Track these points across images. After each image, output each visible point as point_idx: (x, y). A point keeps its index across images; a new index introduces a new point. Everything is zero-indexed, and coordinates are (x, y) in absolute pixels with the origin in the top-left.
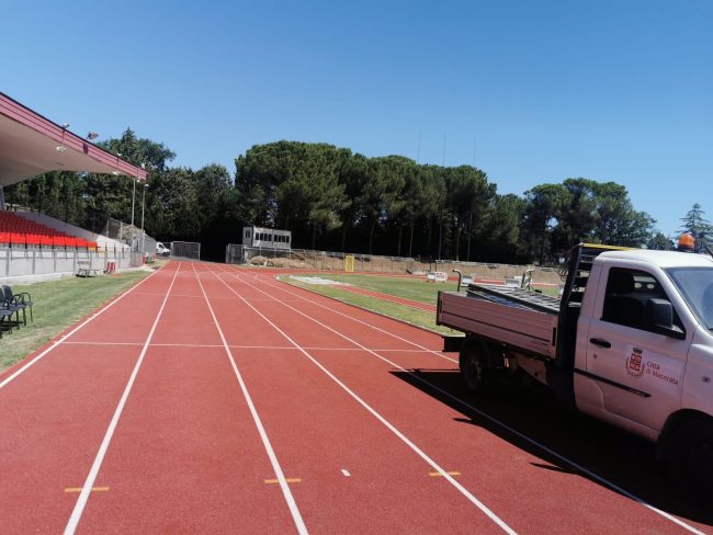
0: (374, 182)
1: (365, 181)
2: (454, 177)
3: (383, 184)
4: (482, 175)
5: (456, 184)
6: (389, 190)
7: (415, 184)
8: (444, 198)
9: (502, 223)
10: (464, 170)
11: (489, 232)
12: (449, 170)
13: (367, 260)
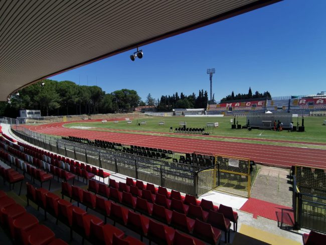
0: (70, 92)
1: (66, 92)
2: (93, 89)
3: (72, 93)
4: (101, 89)
5: (94, 92)
6: (74, 95)
7: (81, 92)
8: (90, 96)
9: (107, 102)
10: (95, 87)
11: (104, 105)
12: (90, 87)
13: (71, 117)
